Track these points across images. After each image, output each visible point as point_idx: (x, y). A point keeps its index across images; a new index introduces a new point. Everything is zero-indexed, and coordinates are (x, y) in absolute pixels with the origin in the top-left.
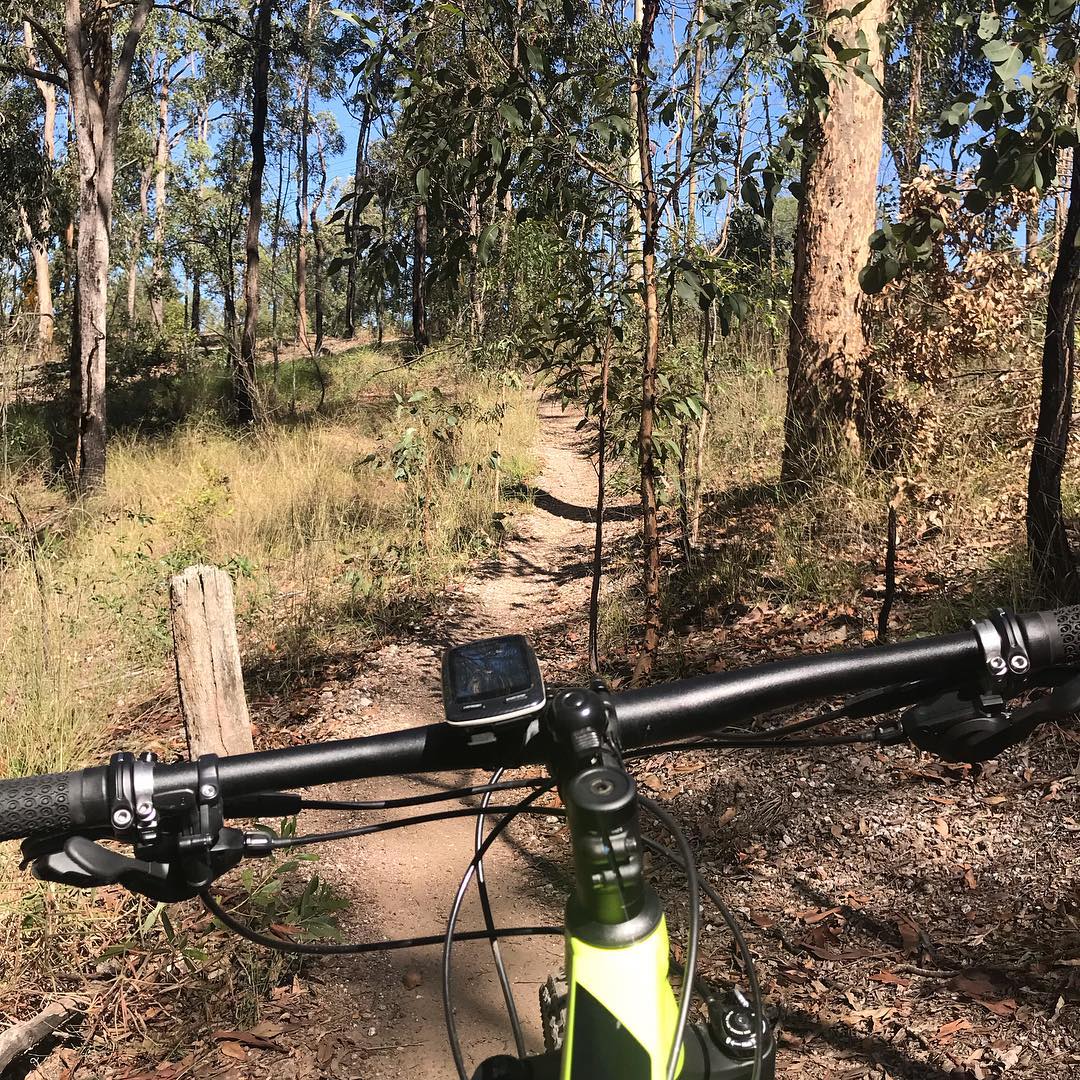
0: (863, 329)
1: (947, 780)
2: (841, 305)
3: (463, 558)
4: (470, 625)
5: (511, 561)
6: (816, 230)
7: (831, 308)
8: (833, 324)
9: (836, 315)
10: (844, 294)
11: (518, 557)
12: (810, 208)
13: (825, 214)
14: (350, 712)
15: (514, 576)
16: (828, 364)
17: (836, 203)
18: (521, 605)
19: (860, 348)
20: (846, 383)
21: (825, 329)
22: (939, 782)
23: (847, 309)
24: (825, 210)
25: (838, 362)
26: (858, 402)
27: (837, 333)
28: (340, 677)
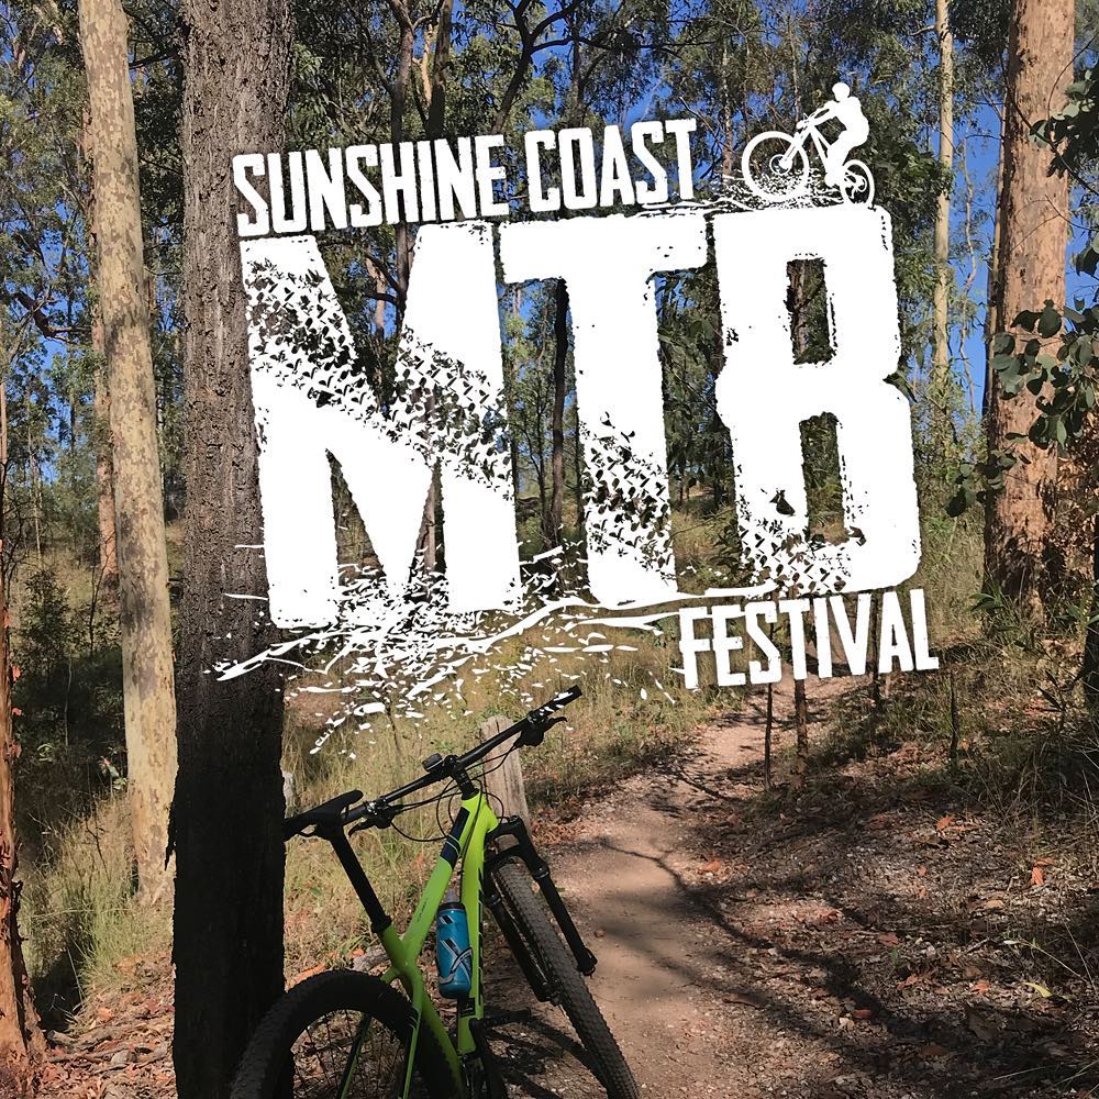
0: (1045, 509)
1: (941, 846)
2: (1024, 490)
3: (711, 710)
4: (700, 762)
5: (750, 711)
6: (1003, 426)
7: (1016, 493)
8: (1019, 506)
9: (1020, 498)
10: (1027, 481)
11: (756, 709)
12: (998, 408)
13: (1010, 413)
14: (598, 815)
15: (749, 724)
16: (1013, 542)
17: (1019, 403)
18: (748, 748)
19: (1043, 526)
20: (1030, 558)
21: (1012, 511)
22: (936, 847)
23: (1030, 493)
24: (1010, 409)
25: (1022, 541)
26: (1042, 573)
27: (1021, 514)
28: (597, 795)
